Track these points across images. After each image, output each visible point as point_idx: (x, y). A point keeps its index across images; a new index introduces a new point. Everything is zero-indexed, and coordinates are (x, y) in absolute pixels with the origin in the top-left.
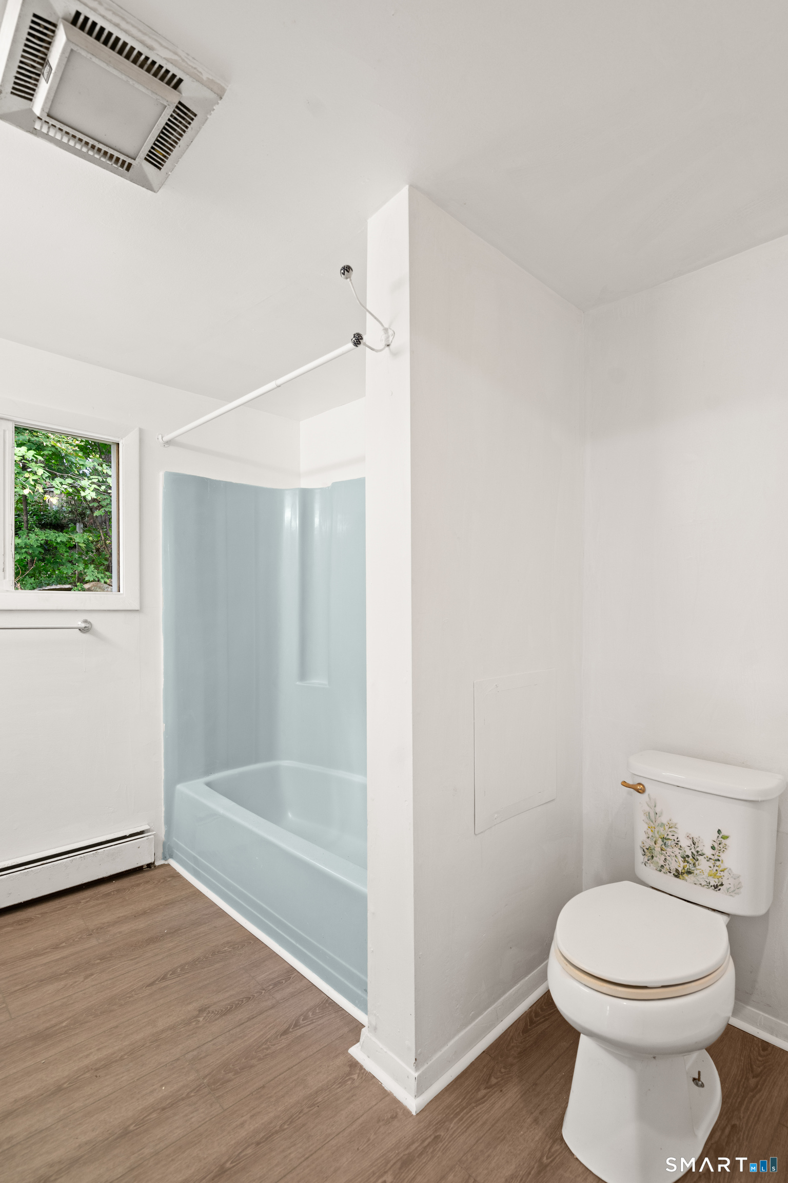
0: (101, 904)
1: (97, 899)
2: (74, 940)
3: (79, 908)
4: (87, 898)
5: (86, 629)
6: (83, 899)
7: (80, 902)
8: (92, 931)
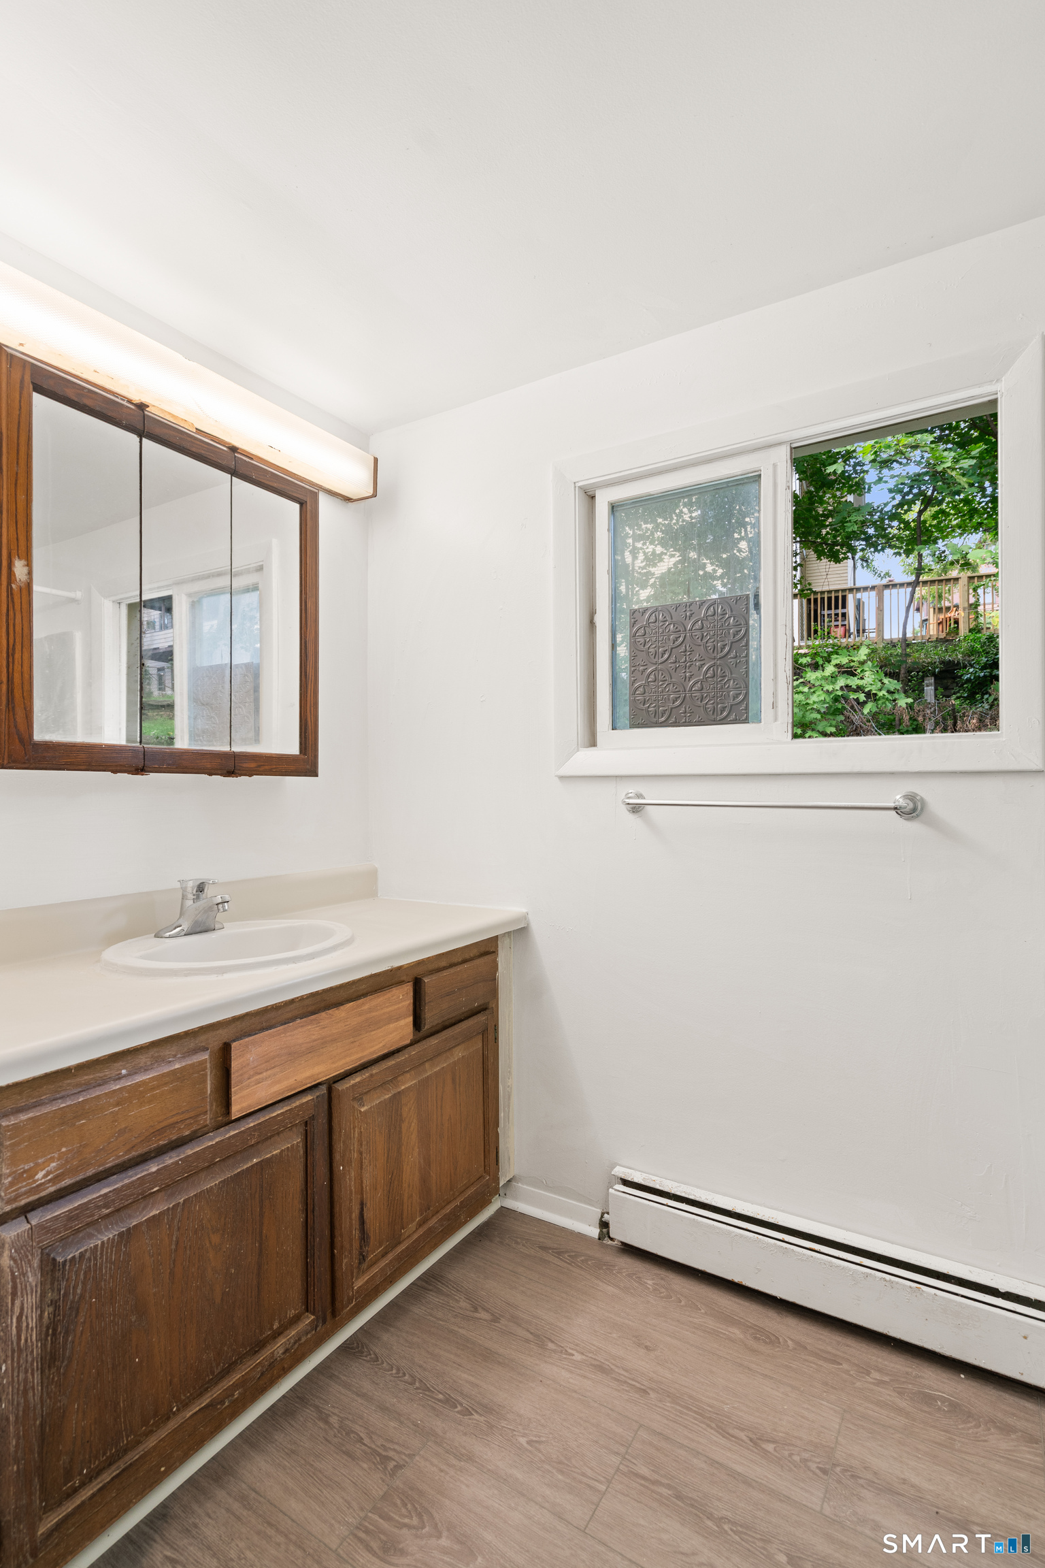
0: (900, 1411)
1: (901, 1393)
2: (791, 1455)
3: (858, 1384)
4: (887, 1374)
5: (912, 810)
6: (879, 1370)
7: (868, 1373)
8: (835, 1465)
